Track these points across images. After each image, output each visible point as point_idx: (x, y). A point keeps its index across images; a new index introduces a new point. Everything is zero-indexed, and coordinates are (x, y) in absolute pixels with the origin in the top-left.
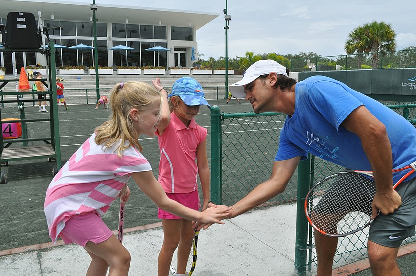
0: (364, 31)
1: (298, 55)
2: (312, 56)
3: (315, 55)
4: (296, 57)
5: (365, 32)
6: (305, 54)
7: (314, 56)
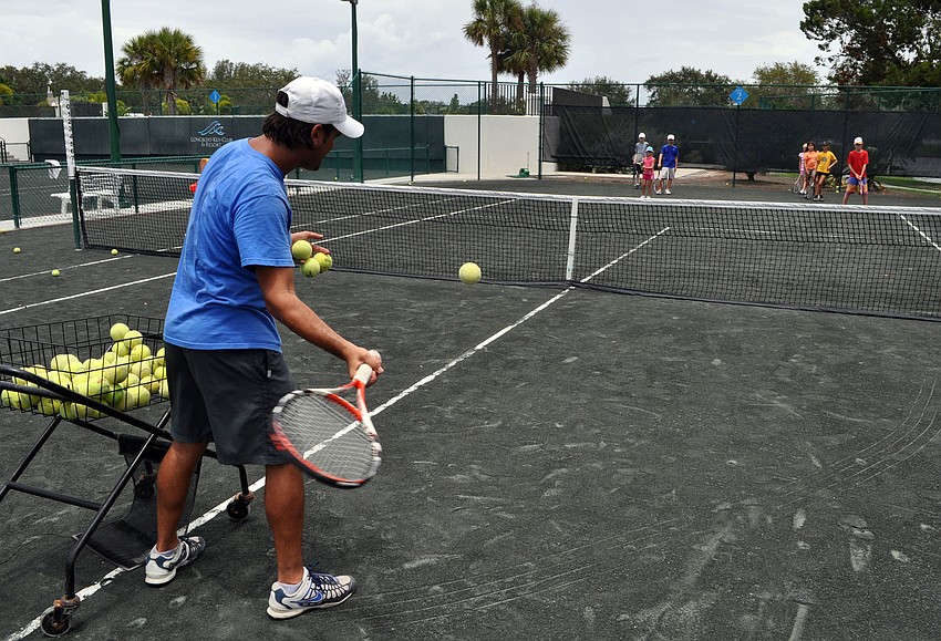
0: (146, 44)
1: (30, 67)
2: (65, 72)
3: (72, 70)
4: (26, 73)
5: (149, 47)
6: (48, 67)
7: (69, 73)
